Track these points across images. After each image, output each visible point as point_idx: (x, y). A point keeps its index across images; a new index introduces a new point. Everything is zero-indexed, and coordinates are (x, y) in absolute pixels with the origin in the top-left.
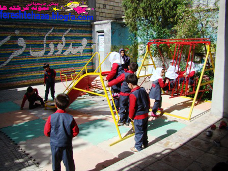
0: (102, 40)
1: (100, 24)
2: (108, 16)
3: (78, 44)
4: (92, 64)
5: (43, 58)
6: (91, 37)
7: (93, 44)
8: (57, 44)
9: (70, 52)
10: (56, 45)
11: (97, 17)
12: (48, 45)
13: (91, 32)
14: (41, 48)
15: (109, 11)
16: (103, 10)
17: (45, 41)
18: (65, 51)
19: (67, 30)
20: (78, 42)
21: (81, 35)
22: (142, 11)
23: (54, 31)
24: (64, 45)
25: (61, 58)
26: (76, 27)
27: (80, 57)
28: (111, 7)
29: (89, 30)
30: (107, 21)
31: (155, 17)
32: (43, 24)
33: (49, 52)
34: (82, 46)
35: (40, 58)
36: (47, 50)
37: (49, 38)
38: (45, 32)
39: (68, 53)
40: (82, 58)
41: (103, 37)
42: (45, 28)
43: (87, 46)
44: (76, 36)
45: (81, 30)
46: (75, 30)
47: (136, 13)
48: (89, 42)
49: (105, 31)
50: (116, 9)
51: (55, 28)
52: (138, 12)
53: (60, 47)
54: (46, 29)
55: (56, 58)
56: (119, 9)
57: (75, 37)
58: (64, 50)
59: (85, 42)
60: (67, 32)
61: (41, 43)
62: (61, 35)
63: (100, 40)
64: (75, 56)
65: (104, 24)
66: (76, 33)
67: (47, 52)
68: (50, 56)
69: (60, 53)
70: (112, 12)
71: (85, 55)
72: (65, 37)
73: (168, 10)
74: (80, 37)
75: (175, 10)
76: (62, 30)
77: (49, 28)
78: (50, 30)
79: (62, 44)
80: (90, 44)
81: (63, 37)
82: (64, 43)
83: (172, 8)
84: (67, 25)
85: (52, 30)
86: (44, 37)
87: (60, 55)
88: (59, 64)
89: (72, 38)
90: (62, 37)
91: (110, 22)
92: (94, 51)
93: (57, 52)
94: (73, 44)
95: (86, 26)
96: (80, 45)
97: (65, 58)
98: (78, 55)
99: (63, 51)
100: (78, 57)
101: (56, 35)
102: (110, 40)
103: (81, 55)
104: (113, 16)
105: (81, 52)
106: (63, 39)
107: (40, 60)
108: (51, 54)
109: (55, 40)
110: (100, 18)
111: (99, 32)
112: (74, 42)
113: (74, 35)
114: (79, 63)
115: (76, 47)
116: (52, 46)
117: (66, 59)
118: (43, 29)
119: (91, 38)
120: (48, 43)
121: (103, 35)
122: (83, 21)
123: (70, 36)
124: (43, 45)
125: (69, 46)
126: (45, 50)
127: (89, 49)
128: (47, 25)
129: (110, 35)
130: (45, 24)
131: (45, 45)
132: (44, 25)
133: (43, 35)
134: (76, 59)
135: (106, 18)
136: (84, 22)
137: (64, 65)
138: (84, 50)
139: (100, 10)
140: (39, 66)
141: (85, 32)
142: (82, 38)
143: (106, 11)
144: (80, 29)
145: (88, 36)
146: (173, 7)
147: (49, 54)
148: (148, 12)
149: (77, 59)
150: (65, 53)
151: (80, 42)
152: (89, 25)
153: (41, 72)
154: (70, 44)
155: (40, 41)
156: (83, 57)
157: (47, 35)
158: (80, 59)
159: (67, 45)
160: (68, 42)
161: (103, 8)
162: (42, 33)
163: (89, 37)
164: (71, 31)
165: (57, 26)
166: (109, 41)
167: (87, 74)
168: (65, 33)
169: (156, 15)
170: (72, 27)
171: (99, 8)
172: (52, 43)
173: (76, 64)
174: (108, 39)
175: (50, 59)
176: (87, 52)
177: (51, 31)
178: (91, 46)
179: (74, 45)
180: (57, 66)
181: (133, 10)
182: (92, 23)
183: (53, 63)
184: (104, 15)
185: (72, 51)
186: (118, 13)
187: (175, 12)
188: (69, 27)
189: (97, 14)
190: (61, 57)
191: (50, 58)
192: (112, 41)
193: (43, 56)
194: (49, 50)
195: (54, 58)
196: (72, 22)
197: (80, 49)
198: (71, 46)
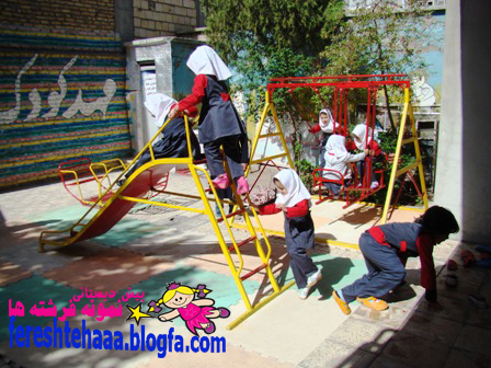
0: (150, 82)
1: (145, 46)
2: (159, 27)
3: (94, 91)
4: (130, 137)
5: (16, 126)
6: (125, 75)
7: (129, 91)
8: (48, 94)
9: (79, 112)
10: (44, 96)
11: (136, 30)
12: (25, 96)
13: (124, 64)
14: (9, 104)
15: (161, 17)
16: (149, 15)
17: (18, 86)
18: (66, 109)
19: (69, 60)
20: (95, 88)
21: (101, 72)
22: (249, 15)
23: (38, 62)
24: (63, 95)
25: (57, 126)
26: (89, 52)
27: (101, 121)
28: (166, 8)
29: (118, 59)
30: (161, 39)
31: (277, 28)
32: (13, 45)
33: (28, 112)
34: (104, 96)
35: (8, 127)
36: (23, 108)
37: (27, 79)
38: (16, 64)
39: (74, 113)
40: (105, 124)
41: (153, 76)
42: (17, 55)
43: (115, 95)
44: (91, 73)
45: (101, 60)
46: (88, 61)
47: (235, 19)
48: (120, 87)
49: (157, 61)
50: (178, 11)
51: (42, 55)
52: (239, 18)
53: (55, 100)
54: (20, 58)
55: (47, 127)
56: (183, 12)
57: (88, 75)
58: (64, 106)
59: (110, 87)
60: (71, 64)
61: (10, 91)
62: (57, 72)
63: (145, 82)
64: (89, 119)
65: (155, 45)
66: (90, 68)
67: (24, 114)
68: (32, 122)
69: (55, 115)
70: (169, 18)
71: (112, 117)
72: (65, 76)
73: (306, 13)
74: (100, 76)
75: (321, 15)
76: (57, 59)
77: (27, 55)
78: (29, 59)
79: (59, 92)
80: (122, 92)
81: (61, 77)
82: (64, 90)
83: (313, 10)
84: (70, 48)
85: (34, 59)
86: (15, 77)
87: (54, 119)
88: (55, 141)
89: (81, 78)
90: (57, 77)
91: (169, 40)
92: (132, 107)
93: (47, 111)
94: (84, 91)
95: (111, 50)
96: (101, 94)
97: (68, 125)
98: (98, 118)
99: (62, 110)
100: (96, 122)
101: (43, 72)
102: (171, 81)
103: (104, 118)
104: (172, 28)
105: (104, 109)
106: (62, 81)
107: (9, 131)
108: (34, 116)
109: (41, 85)
110: (141, 32)
111: (142, 64)
112: (86, 88)
113: (85, 72)
114: (99, 135)
115: (91, 98)
116: (35, 97)
117: (69, 128)
118: (11, 58)
119: (124, 79)
120: (26, 91)
121: (153, 71)
122: (104, 39)
123: (76, 73)
124: (14, 95)
125: (75, 97)
126: (18, 108)
127: (121, 102)
128: (22, 49)
129: (171, 70)
130: (16, 45)
131: (18, 95)
132: (15, 48)
133: (14, 73)
134: (92, 128)
135: (157, 32)
136: (106, 42)
137: (66, 142)
138: (110, 106)
139: (142, 14)
140: (6, 147)
141: (111, 64)
142: (103, 78)
143: (156, 17)
144: (99, 57)
145: (118, 73)
146: (316, 8)
147: (30, 117)
148: (261, 18)
149: (96, 127)
150: (68, 114)
151: (100, 88)
152: (118, 49)
153: (11, 159)
154: (77, 92)
155: (7, 85)
156: (107, 121)
157: (22, 72)
158: (103, 127)
159: (71, 95)
160: (73, 89)
161: (150, 10)
162: (11, 67)
163: (120, 75)
164: (79, 63)
165: (46, 49)
166: (168, 83)
167: (154, 162)
168: (66, 68)
169: (280, 23)
170: (82, 52)
171: (140, 9)
172: (35, 90)
173: (92, 139)
174: (167, 79)
175: (31, 129)
176: (117, 110)
177: (31, 63)
178: (124, 95)
179: (86, 94)
180: (50, 144)
181: (229, 13)
182: (126, 44)
183: (40, 137)
184: (151, 25)
185: (82, 107)
186: (182, 20)
187: (320, 19)
188: (74, 52)
189: (137, 22)
190: (57, 123)
191: (32, 126)
192: (174, 84)
193: (15, 123)
194: (29, 108)
195: (41, 127)
196: (81, 41)
197: (101, 104)
198: (79, 97)
